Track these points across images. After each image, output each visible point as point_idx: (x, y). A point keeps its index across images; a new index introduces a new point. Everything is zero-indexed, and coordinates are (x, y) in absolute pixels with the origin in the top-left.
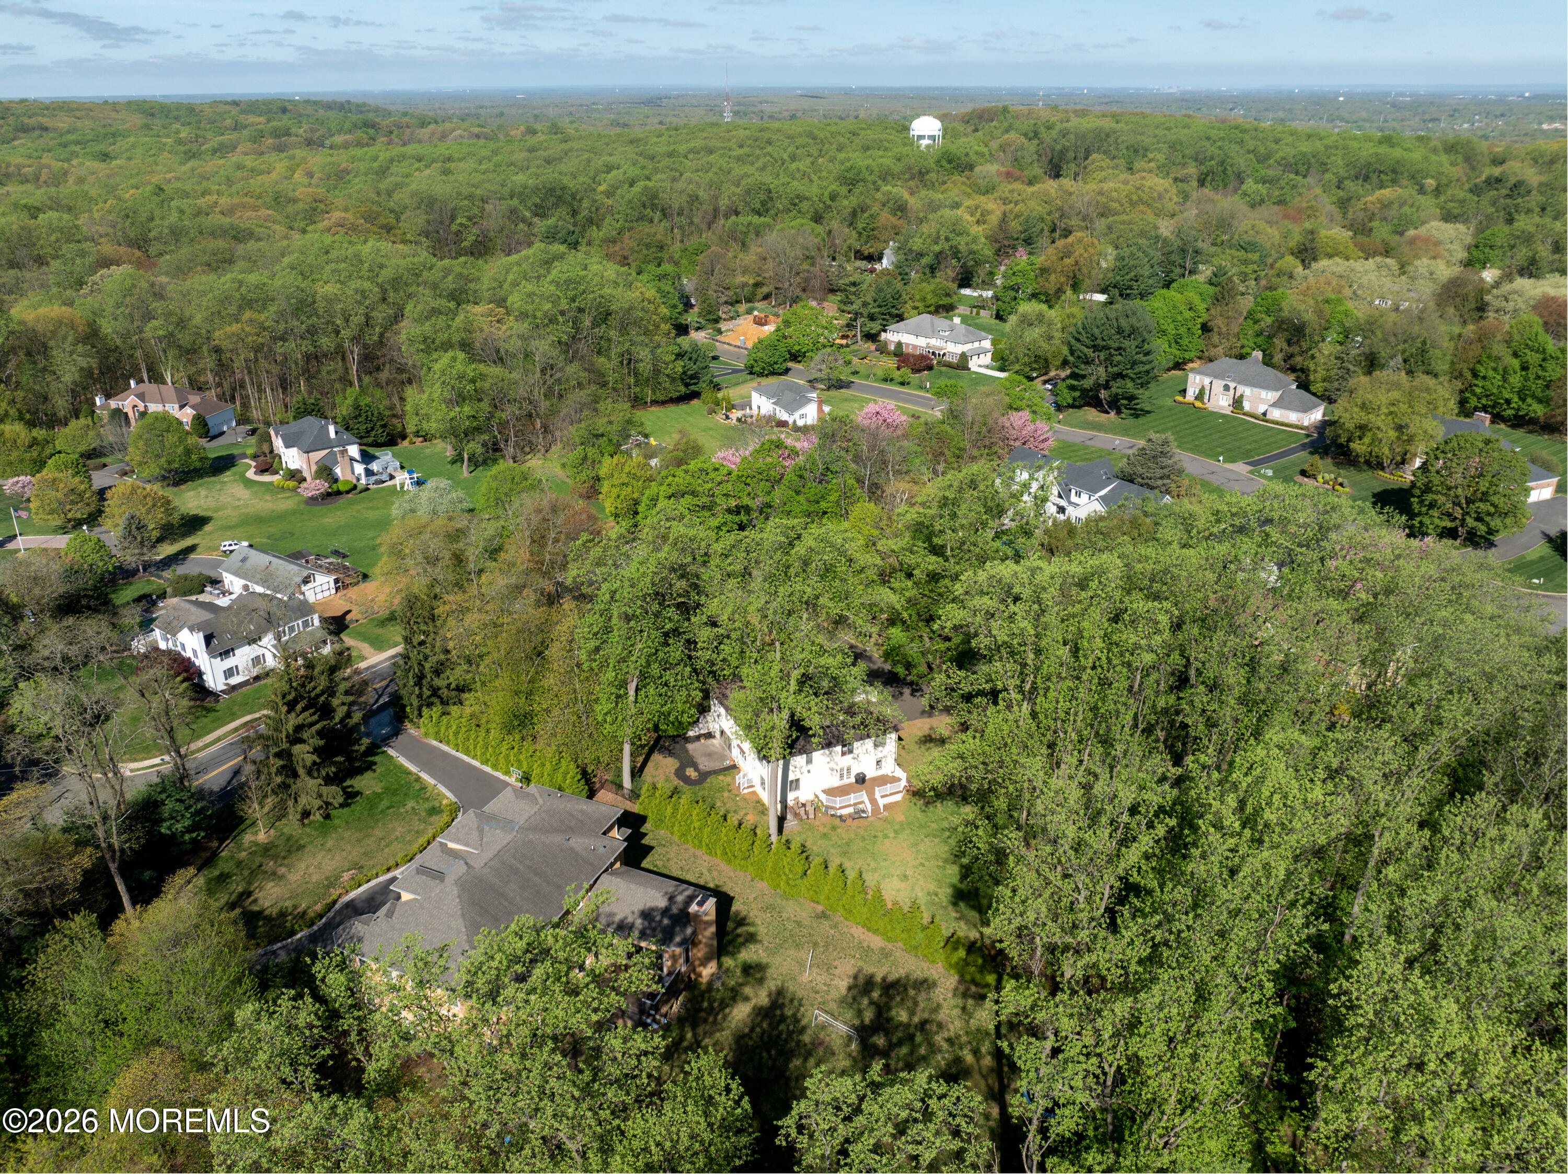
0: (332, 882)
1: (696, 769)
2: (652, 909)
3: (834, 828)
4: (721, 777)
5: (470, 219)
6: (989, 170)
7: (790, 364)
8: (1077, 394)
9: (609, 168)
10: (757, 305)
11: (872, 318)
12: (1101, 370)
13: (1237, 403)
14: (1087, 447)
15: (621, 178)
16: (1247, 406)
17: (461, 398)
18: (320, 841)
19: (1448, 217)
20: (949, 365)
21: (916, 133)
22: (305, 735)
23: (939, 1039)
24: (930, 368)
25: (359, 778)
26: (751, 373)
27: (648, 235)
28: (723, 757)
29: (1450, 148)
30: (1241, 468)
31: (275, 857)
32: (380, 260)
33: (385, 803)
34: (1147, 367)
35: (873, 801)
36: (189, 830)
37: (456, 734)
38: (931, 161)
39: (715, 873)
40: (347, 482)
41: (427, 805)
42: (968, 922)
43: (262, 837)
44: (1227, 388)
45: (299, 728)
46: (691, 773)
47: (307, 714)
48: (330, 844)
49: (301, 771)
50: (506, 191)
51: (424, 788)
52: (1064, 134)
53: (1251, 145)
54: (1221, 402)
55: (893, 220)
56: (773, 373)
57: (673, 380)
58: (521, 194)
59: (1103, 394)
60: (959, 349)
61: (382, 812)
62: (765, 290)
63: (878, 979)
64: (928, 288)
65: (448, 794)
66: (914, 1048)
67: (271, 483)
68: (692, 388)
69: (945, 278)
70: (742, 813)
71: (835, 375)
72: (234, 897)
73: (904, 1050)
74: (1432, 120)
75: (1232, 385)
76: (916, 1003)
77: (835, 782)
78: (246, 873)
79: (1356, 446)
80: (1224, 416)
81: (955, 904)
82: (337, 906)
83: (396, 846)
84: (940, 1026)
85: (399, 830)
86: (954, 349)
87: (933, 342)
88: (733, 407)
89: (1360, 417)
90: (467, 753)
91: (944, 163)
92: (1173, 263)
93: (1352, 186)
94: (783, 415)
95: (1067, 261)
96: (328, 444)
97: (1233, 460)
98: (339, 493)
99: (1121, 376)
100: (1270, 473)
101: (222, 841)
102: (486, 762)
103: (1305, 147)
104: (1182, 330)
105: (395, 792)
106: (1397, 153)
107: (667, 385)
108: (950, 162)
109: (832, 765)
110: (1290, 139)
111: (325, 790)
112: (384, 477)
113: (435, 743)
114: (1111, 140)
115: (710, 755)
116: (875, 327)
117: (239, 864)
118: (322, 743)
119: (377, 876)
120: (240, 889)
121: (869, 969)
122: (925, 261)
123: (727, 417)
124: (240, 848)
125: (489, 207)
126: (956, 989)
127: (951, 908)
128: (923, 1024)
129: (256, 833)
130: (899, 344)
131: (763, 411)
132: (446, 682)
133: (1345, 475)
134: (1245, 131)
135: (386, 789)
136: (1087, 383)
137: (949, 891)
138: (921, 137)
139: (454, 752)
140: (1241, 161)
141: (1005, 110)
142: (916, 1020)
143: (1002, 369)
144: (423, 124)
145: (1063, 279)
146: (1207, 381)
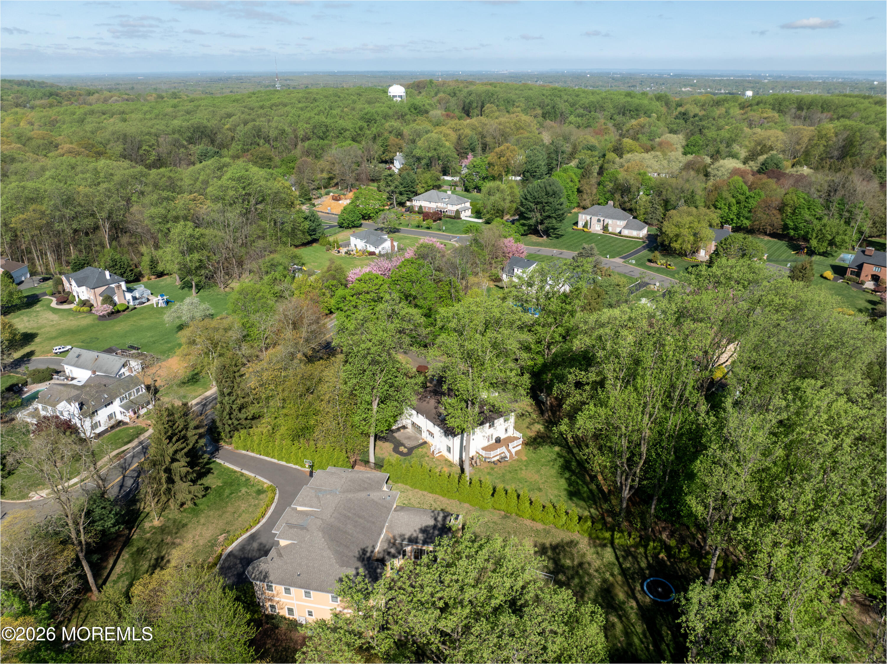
0: (213, 543)
1: (405, 447)
2: (427, 527)
3: (492, 469)
4: (420, 450)
5: (150, 146)
6: (437, 113)
7: (363, 222)
8: (526, 228)
9: (229, 116)
10: (331, 189)
11: (401, 194)
12: (538, 215)
13: (605, 228)
14: (539, 255)
15: (238, 120)
16: (610, 229)
17: (191, 250)
18: (195, 520)
19: (672, 131)
20: (450, 217)
21: (392, 94)
22: (178, 456)
23: (591, 571)
24: (440, 219)
25: (205, 478)
26: (341, 227)
27: (262, 152)
28: (417, 439)
29: (658, 98)
30: (618, 260)
31: (170, 533)
32: (111, 171)
33: (227, 491)
34: (561, 212)
35: (509, 451)
36: (114, 525)
37: (259, 444)
38: (407, 109)
39: (438, 503)
40: (122, 305)
41: (254, 489)
42: (581, 508)
43: (156, 523)
44: (599, 221)
45: (176, 452)
46: (402, 449)
47: (179, 443)
48: (202, 521)
49: (177, 478)
50: (170, 130)
51: (248, 479)
52: (470, 94)
53: (565, 97)
54: (596, 228)
55: (397, 140)
56: (354, 227)
57: (304, 233)
58: (179, 131)
59: (540, 227)
60: (455, 208)
61: (228, 497)
62: (335, 181)
63: (548, 545)
64: (428, 175)
65: (265, 481)
66: (581, 578)
67: (70, 309)
68: (313, 237)
69: (436, 170)
70: (440, 467)
71: (392, 225)
72: (153, 562)
73: (576, 581)
74: (633, 86)
75: (602, 219)
76: (572, 555)
77: (486, 444)
78: (155, 546)
79: (674, 245)
80: (600, 235)
81: (571, 499)
82: (223, 557)
83: (245, 516)
84: (589, 564)
85: (243, 506)
86: (452, 208)
87: (439, 205)
88: (341, 246)
89: (676, 230)
90: (267, 455)
91: (413, 110)
92: (552, 159)
93: (619, 118)
94: (372, 249)
95: (502, 159)
96: (106, 283)
97: (612, 257)
98: (118, 311)
99: (549, 217)
100: (634, 262)
101: (130, 529)
102: (281, 459)
103: (592, 98)
104: (570, 192)
105: (231, 484)
106: (636, 101)
107: (301, 236)
108: (415, 109)
109: (484, 434)
110: (583, 95)
111: (193, 488)
112: (144, 300)
113: (244, 452)
114: (495, 97)
115: (409, 438)
116: (404, 198)
117: (148, 541)
118: (188, 459)
119: (241, 535)
120: (154, 556)
121: (541, 541)
122: (424, 162)
123: (339, 252)
124: (144, 531)
125: (161, 140)
126: (589, 544)
127: (570, 502)
128: (581, 564)
129: (151, 521)
130: (421, 207)
131: (359, 247)
132: (245, 416)
133: (671, 260)
134: (560, 91)
135: (225, 483)
136: (532, 222)
137: (565, 493)
138: (394, 96)
139: (258, 456)
140: (562, 106)
141: (431, 82)
142: (576, 563)
143: (480, 218)
144: (90, 94)
145: (501, 169)
146: (588, 218)
